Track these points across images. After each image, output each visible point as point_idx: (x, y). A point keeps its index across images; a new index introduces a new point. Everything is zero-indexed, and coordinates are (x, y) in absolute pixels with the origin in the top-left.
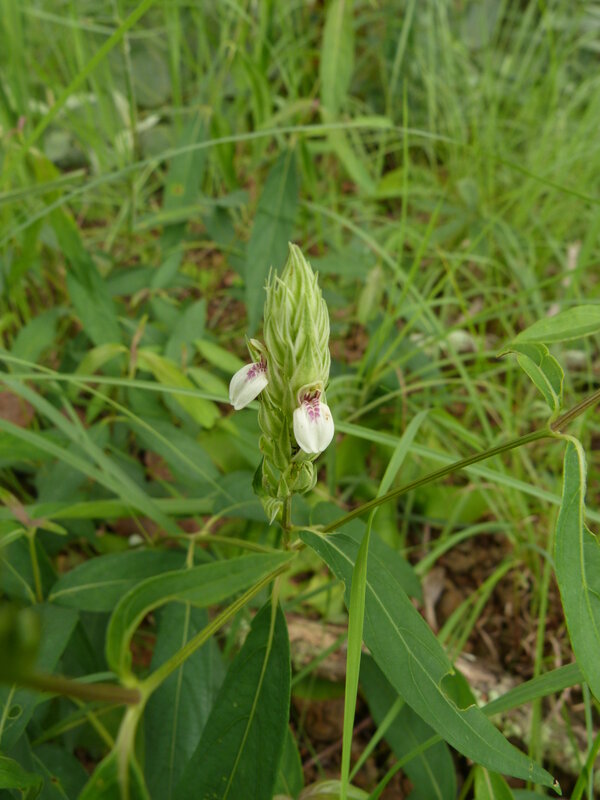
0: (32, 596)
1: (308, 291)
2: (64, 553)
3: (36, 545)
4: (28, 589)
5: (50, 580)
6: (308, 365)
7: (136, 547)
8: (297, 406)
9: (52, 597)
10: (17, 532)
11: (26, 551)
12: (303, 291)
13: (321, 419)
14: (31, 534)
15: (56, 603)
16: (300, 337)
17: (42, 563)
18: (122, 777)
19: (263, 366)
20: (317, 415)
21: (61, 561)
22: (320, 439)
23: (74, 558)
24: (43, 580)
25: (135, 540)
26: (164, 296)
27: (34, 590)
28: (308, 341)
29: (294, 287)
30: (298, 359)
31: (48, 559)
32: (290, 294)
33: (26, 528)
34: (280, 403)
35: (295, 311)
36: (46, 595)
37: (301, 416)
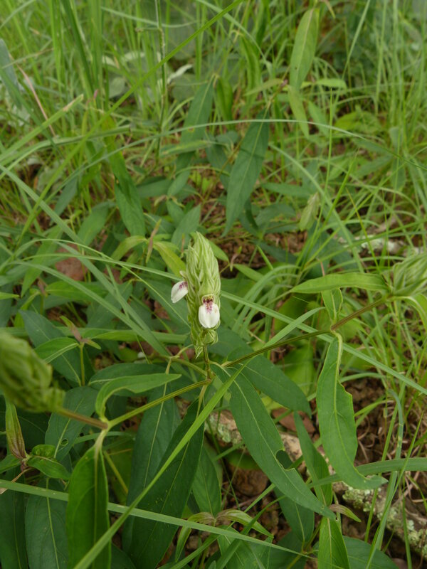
0: (79, 382)
1: (205, 253)
2: (100, 357)
3: (84, 353)
4: (77, 377)
5: (90, 374)
6: (206, 286)
7: (142, 359)
8: (202, 304)
9: (90, 383)
10: (74, 344)
11: (78, 355)
12: (203, 253)
13: (213, 312)
14: (82, 346)
15: (92, 387)
16: (202, 274)
17: (86, 363)
18: (96, 457)
19: (186, 284)
20: (211, 310)
21: (97, 361)
22: (211, 321)
23: (105, 361)
24: (86, 373)
25: (141, 355)
26: (175, 201)
27: (81, 378)
28: (205, 276)
29: (199, 250)
30: (201, 283)
31: (90, 360)
32: (196, 254)
33: (79, 342)
34: (194, 301)
35: (199, 261)
36: (87, 382)
37: (203, 309)
